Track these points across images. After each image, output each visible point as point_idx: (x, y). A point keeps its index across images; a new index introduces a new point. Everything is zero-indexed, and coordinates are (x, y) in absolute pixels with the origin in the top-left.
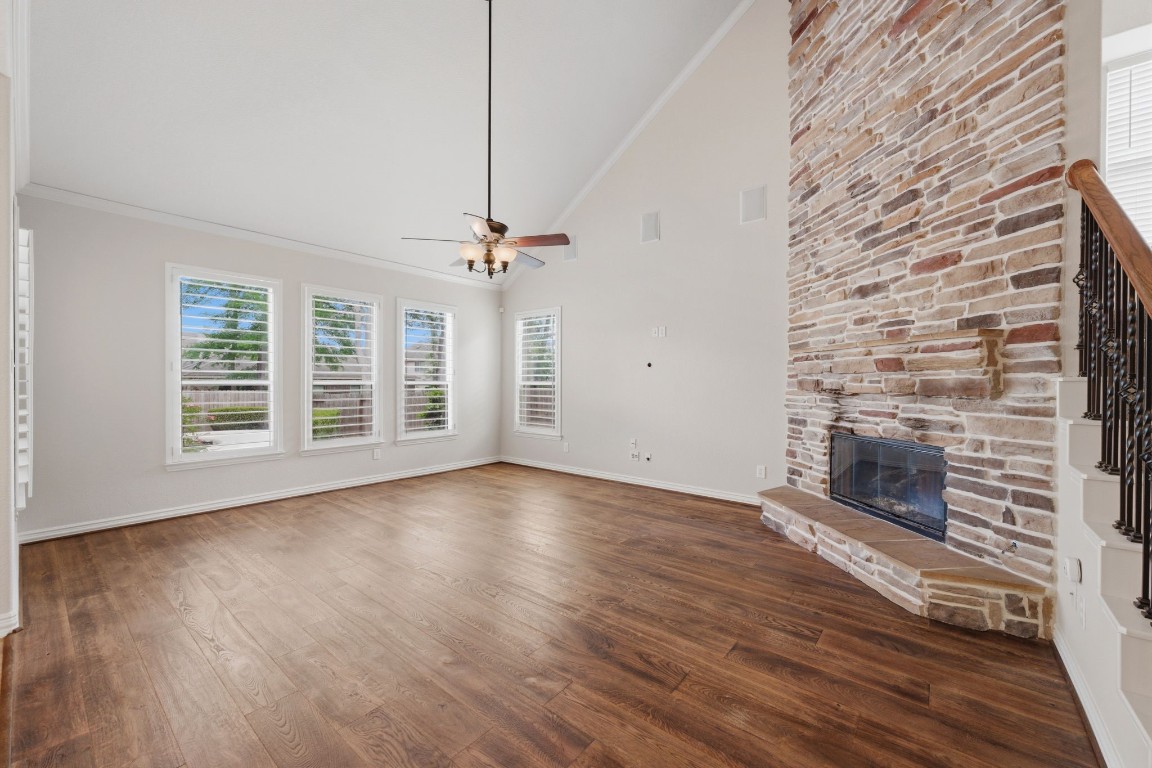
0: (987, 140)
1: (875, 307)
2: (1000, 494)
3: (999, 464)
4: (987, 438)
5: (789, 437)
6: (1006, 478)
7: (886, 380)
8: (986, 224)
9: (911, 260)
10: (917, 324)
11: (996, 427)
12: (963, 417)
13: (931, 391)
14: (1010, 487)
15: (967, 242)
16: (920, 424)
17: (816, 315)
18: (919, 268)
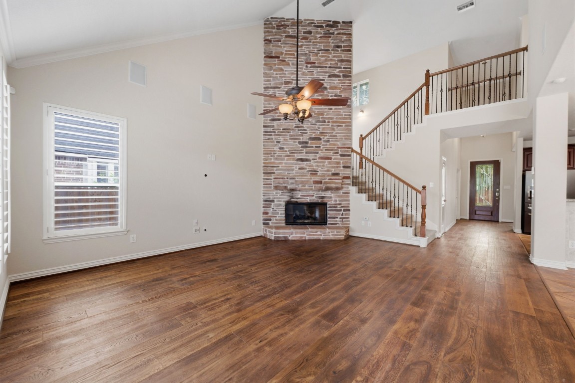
0: (338, 135)
1: (306, 165)
2: (341, 210)
3: (340, 204)
4: (337, 199)
5: (264, 207)
6: (342, 207)
7: (315, 186)
8: (338, 153)
9: (318, 156)
10: (320, 172)
11: (339, 196)
12: (332, 195)
13: (327, 189)
14: (342, 209)
15: (333, 156)
16: (323, 197)
17: (280, 163)
18: (321, 158)
